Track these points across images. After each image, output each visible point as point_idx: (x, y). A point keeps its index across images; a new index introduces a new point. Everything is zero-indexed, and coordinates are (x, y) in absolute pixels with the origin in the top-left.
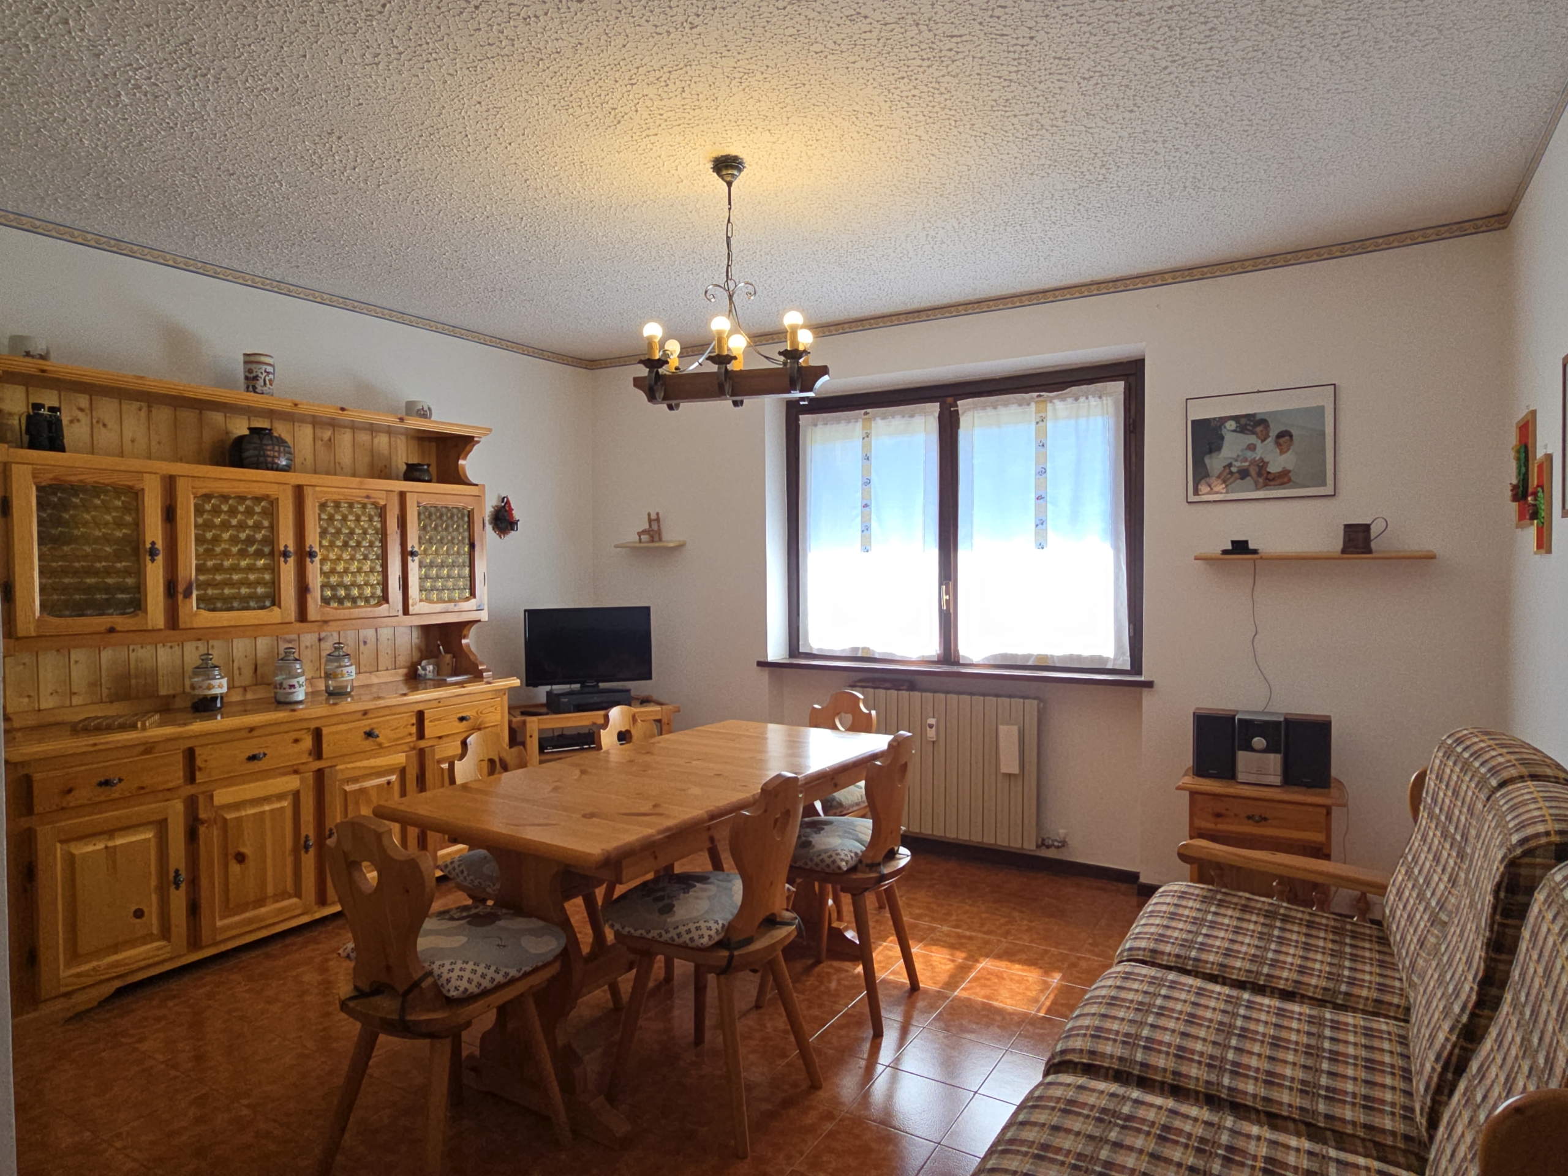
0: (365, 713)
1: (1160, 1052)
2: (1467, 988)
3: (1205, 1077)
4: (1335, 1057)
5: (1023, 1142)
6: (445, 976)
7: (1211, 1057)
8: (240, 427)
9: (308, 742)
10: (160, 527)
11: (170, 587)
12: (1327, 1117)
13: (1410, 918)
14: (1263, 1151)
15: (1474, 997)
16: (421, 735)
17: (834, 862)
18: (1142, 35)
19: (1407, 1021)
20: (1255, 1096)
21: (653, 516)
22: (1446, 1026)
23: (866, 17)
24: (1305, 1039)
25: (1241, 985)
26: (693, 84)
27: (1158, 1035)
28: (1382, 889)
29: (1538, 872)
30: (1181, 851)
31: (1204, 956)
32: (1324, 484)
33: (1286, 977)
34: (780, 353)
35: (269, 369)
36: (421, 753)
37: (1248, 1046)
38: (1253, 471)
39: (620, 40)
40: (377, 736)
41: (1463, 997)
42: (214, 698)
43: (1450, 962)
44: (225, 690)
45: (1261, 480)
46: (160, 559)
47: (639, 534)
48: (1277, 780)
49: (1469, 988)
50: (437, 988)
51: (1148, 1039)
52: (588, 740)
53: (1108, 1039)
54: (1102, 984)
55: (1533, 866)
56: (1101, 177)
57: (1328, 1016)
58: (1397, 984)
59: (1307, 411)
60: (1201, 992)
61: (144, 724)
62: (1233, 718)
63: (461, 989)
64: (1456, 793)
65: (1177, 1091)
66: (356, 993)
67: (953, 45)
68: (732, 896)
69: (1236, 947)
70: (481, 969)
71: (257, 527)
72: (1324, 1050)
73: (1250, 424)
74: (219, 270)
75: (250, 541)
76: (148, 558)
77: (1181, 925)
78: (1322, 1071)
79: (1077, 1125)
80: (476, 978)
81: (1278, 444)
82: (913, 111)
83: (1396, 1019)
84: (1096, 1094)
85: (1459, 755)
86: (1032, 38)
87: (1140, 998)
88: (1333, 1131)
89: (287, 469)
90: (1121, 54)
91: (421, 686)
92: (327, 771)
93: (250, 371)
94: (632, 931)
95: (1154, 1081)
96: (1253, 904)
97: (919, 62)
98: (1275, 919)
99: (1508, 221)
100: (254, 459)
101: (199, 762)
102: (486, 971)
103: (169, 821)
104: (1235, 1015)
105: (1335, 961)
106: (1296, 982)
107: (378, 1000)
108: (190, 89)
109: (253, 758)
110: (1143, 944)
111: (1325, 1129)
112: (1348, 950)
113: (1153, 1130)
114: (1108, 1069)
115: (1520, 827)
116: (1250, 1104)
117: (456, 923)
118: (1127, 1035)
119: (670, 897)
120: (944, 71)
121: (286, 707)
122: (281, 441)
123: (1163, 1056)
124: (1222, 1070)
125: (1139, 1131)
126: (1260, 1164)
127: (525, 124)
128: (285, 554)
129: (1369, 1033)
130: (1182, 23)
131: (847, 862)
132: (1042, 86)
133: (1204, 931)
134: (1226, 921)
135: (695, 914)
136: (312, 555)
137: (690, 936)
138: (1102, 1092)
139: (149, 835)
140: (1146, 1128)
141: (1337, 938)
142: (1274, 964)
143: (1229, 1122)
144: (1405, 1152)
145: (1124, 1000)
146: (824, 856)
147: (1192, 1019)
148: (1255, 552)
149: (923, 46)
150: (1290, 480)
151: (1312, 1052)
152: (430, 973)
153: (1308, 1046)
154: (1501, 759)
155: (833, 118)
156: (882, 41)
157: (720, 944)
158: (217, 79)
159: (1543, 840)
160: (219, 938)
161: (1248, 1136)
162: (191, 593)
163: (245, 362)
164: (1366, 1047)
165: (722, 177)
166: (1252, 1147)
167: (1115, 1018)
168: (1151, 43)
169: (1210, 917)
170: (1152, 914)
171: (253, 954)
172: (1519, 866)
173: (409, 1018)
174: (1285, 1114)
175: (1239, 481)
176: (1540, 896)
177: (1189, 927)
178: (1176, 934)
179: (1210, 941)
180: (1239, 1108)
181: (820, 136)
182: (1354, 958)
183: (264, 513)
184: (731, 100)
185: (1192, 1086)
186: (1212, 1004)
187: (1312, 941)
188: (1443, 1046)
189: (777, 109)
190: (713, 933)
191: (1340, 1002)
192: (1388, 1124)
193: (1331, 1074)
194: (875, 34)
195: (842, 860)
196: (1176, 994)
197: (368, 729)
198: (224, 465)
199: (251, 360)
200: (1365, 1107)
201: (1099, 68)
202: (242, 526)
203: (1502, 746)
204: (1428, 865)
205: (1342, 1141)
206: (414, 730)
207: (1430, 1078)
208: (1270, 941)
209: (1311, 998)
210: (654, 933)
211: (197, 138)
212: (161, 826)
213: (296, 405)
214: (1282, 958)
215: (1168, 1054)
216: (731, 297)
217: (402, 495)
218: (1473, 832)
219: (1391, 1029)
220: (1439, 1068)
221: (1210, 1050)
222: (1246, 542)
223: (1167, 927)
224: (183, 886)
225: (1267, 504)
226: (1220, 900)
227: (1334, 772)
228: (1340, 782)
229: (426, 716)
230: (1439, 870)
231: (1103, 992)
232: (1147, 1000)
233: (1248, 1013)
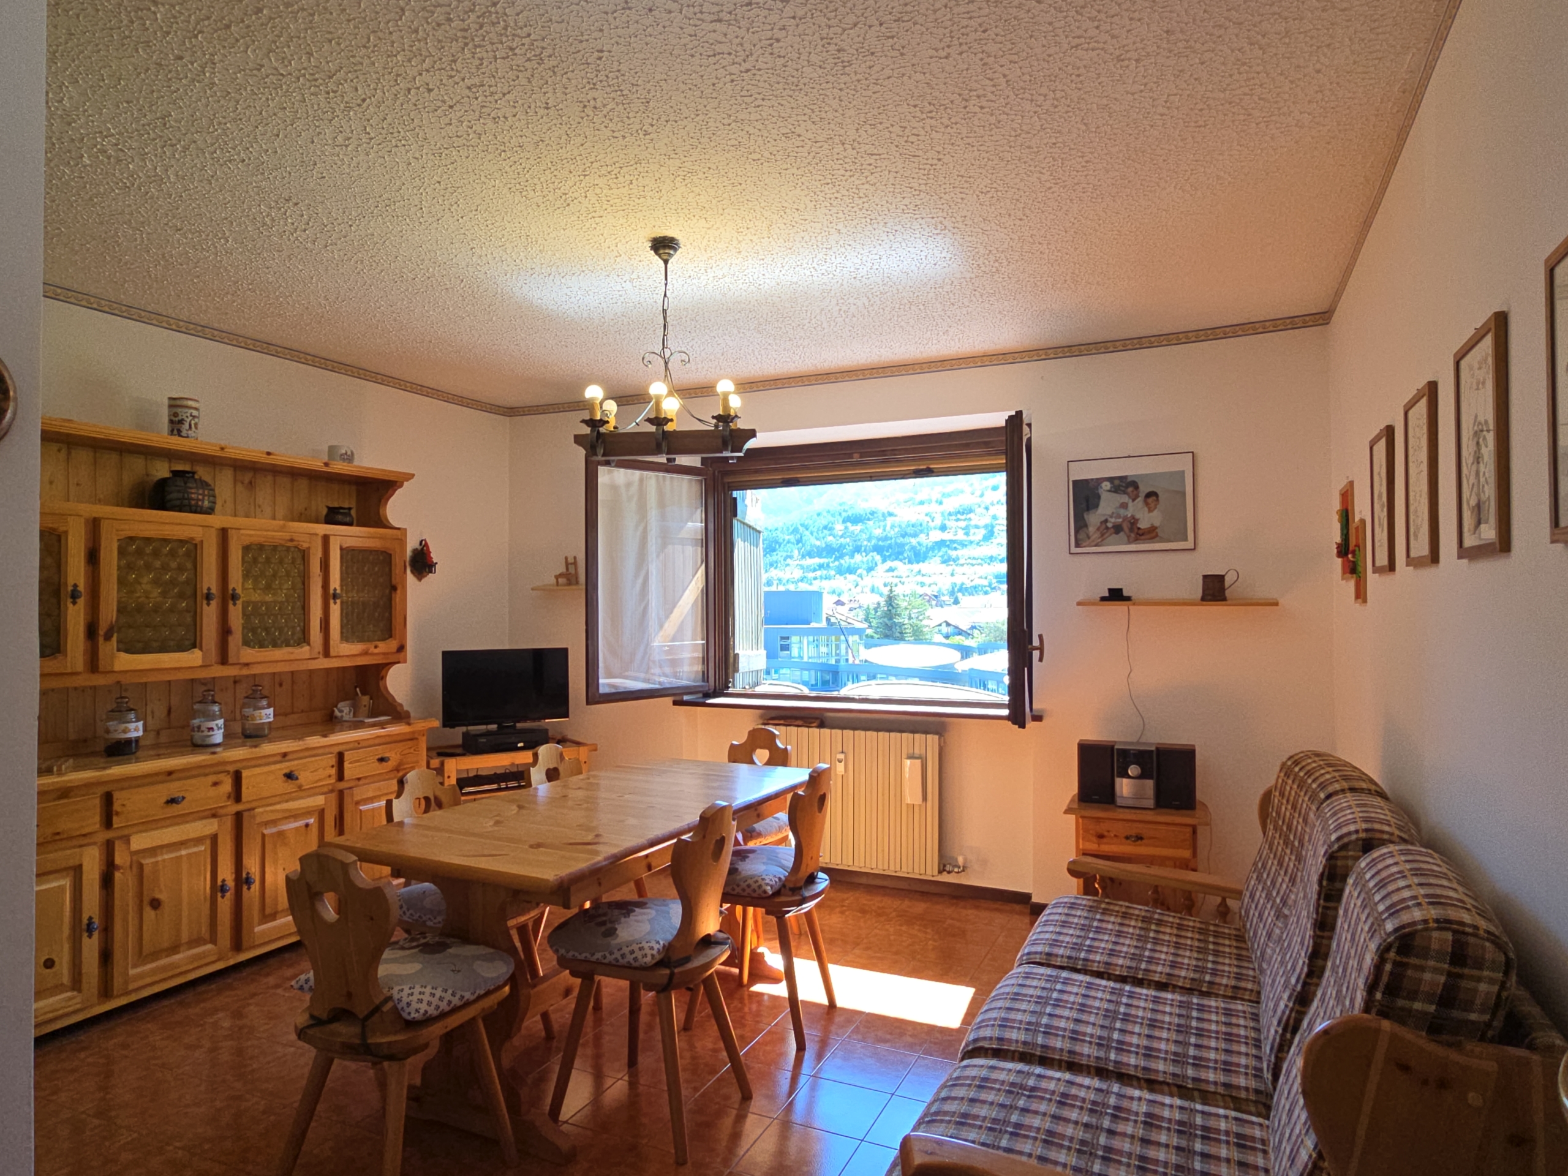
0: (285, 755)
1: (1057, 1035)
2: (1301, 962)
3: (1095, 1054)
4: (1200, 1033)
5: (946, 1113)
6: (405, 1000)
7: (1100, 1038)
8: (161, 470)
9: (227, 786)
10: (82, 569)
11: (91, 631)
12: (1194, 1079)
13: (1260, 916)
14: (1144, 1108)
15: (1306, 969)
16: (341, 777)
17: (760, 886)
18: (1032, 163)
19: (1258, 1002)
20: (1136, 1067)
21: (571, 560)
22: (1286, 996)
23: (799, 136)
24: (1176, 1020)
25: (1123, 979)
26: (640, 179)
27: (1056, 1022)
28: (1238, 894)
29: (1350, 863)
30: (1072, 867)
31: (1091, 957)
32: (1186, 539)
33: (1160, 971)
34: (713, 417)
35: (195, 413)
36: (341, 794)
37: (1130, 1027)
38: (1126, 526)
39: (580, 140)
40: (297, 779)
41: (1298, 970)
42: (129, 742)
43: (1289, 945)
44: (140, 733)
45: (1133, 535)
46: (81, 601)
47: (557, 577)
48: (1150, 803)
49: (1302, 964)
50: (396, 1012)
51: (1047, 1026)
52: (519, 778)
53: (1013, 1027)
54: (1007, 982)
55: (1346, 858)
56: (994, 270)
57: (1195, 1001)
58: (1251, 973)
59: (1172, 474)
60: (1089, 986)
61: (60, 769)
62: (1113, 747)
63: (422, 1011)
64: (1294, 807)
65: (1072, 1066)
66: (312, 1022)
67: (872, 161)
68: (670, 919)
69: (1118, 948)
70: (439, 993)
71: (181, 569)
72: (1192, 1028)
73: (1124, 485)
74: (143, 314)
75: (173, 582)
76: (70, 600)
77: (1071, 932)
78: (1190, 1044)
79: (990, 1097)
80: (435, 1001)
81: (1147, 504)
82: (834, 210)
83: (1250, 1001)
84: (1005, 1072)
85: (1296, 775)
86: (939, 160)
87: (1039, 993)
88: (1199, 1090)
89: (210, 511)
90: (1013, 175)
91: (338, 727)
92: (245, 814)
93: (176, 415)
94: (576, 954)
95: (1053, 1059)
96: (1131, 911)
97: (843, 172)
98: (1150, 923)
99: (1330, 318)
100: (178, 503)
101: (116, 807)
102: (443, 994)
103: (84, 868)
104: (1118, 1003)
105: (1201, 956)
106: (1168, 974)
107: (336, 1027)
108: (156, 155)
109: (172, 801)
110: (1039, 949)
111: (1193, 1089)
112: (1211, 947)
113: (1053, 1098)
114: (1014, 1052)
115: (1338, 827)
116: (1133, 1073)
117: (408, 952)
118: (1029, 1023)
119: (612, 922)
120: (864, 181)
121: (204, 750)
122: (204, 485)
123: (1060, 1038)
124: (1109, 1048)
125: (1042, 1098)
126: (1141, 1118)
127: (479, 202)
128: (208, 597)
129: (1228, 1013)
130: (1063, 156)
131: (772, 887)
132: (946, 197)
133: (1091, 935)
134: (1110, 926)
135: (637, 936)
136: (234, 597)
137: (634, 956)
138: (1010, 1070)
139: (66, 882)
140: (1048, 1096)
141: (1202, 937)
142: (1151, 959)
143: (1116, 1088)
144: (1256, 1102)
145: (1025, 995)
146: (750, 882)
147: (1083, 1008)
148: (1128, 599)
149: (847, 160)
150: (1157, 536)
151: (1181, 1029)
152: (390, 998)
153: (1179, 1025)
154: (1328, 776)
155: (764, 212)
156: (812, 154)
157: (661, 963)
158: (185, 149)
159: (1354, 837)
160: (131, 987)
161: (1132, 1098)
162: (112, 636)
163: (170, 406)
164: (1225, 1024)
165: (659, 255)
166: (1134, 1106)
167: (1018, 1010)
168: (1038, 169)
169: (1095, 924)
170: (1046, 923)
171: (166, 1002)
172: (1336, 858)
173: (369, 1041)
174: (1161, 1079)
175: (1114, 536)
176: (1350, 881)
177: (1078, 933)
178: (1067, 939)
179: (1096, 944)
180: (1124, 1078)
181: (751, 225)
182: (1216, 953)
183: (188, 554)
184: (674, 193)
185: (1084, 1062)
186: (1100, 995)
187: (1182, 941)
188: (1284, 1012)
189: (714, 202)
190: (655, 952)
191: (1204, 989)
192: (1242, 1082)
193: (1197, 1046)
194: (807, 148)
195: (767, 884)
196: (1069, 988)
197: (287, 771)
198: (143, 507)
199: (175, 404)
200: (1224, 1070)
201: (995, 185)
202: (165, 568)
203: (1329, 765)
204: (1273, 869)
205: (1206, 1097)
206: (333, 771)
207: (1274, 1039)
208: (1146, 942)
209: (1181, 988)
210: (598, 956)
211: (152, 198)
212: (77, 871)
213: (222, 449)
214: (1157, 955)
215: (1064, 1036)
216: (666, 363)
217: (326, 539)
218: (1307, 837)
219: (1245, 1008)
220: (1280, 1031)
221: (1099, 1032)
222: (1121, 590)
223: (1059, 933)
224: (96, 935)
225: (1141, 556)
226: (1104, 909)
227: (1199, 796)
228: (1204, 804)
229: (346, 758)
230: (1282, 873)
231: (1007, 990)
232: (1044, 994)
233: (1130, 1002)
